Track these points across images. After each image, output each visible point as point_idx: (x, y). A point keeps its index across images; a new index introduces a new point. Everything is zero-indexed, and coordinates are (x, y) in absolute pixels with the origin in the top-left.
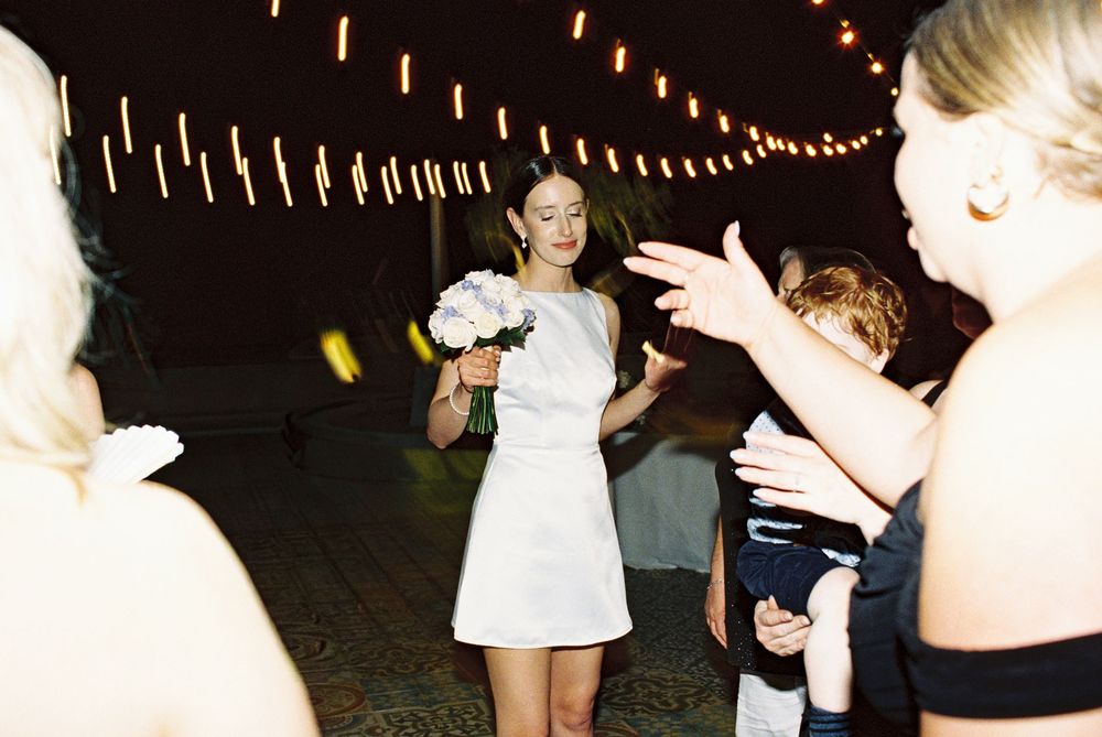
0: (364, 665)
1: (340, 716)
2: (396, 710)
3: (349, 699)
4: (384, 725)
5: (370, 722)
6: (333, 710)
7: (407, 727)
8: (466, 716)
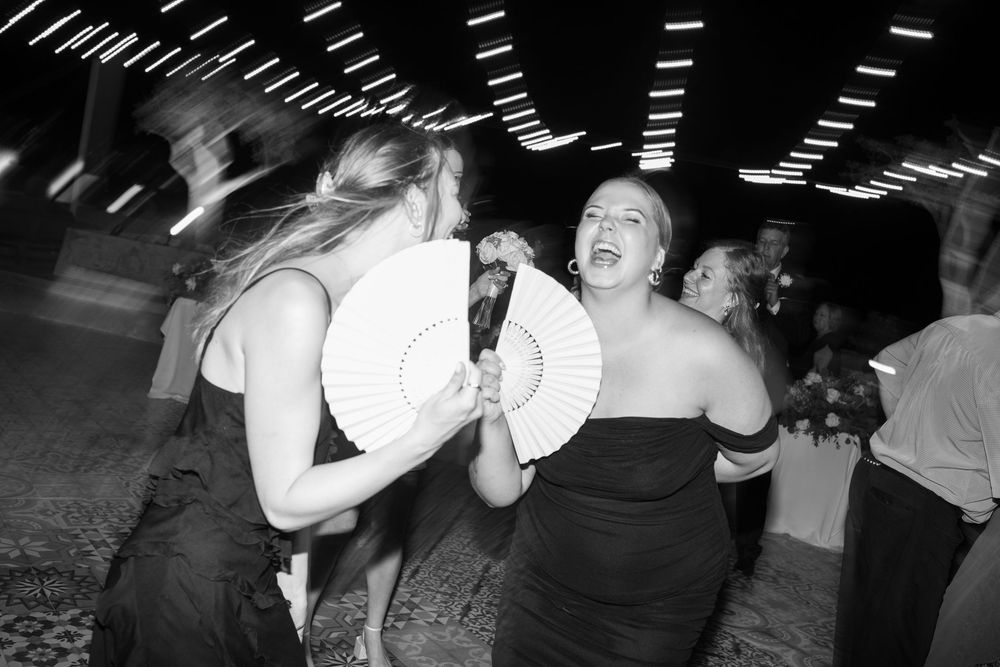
0: (27, 461)
1: (14, 498)
2: (60, 498)
3: (20, 487)
4: (53, 508)
5: (40, 505)
6: (6, 493)
7: (73, 512)
8: (121, 509)
